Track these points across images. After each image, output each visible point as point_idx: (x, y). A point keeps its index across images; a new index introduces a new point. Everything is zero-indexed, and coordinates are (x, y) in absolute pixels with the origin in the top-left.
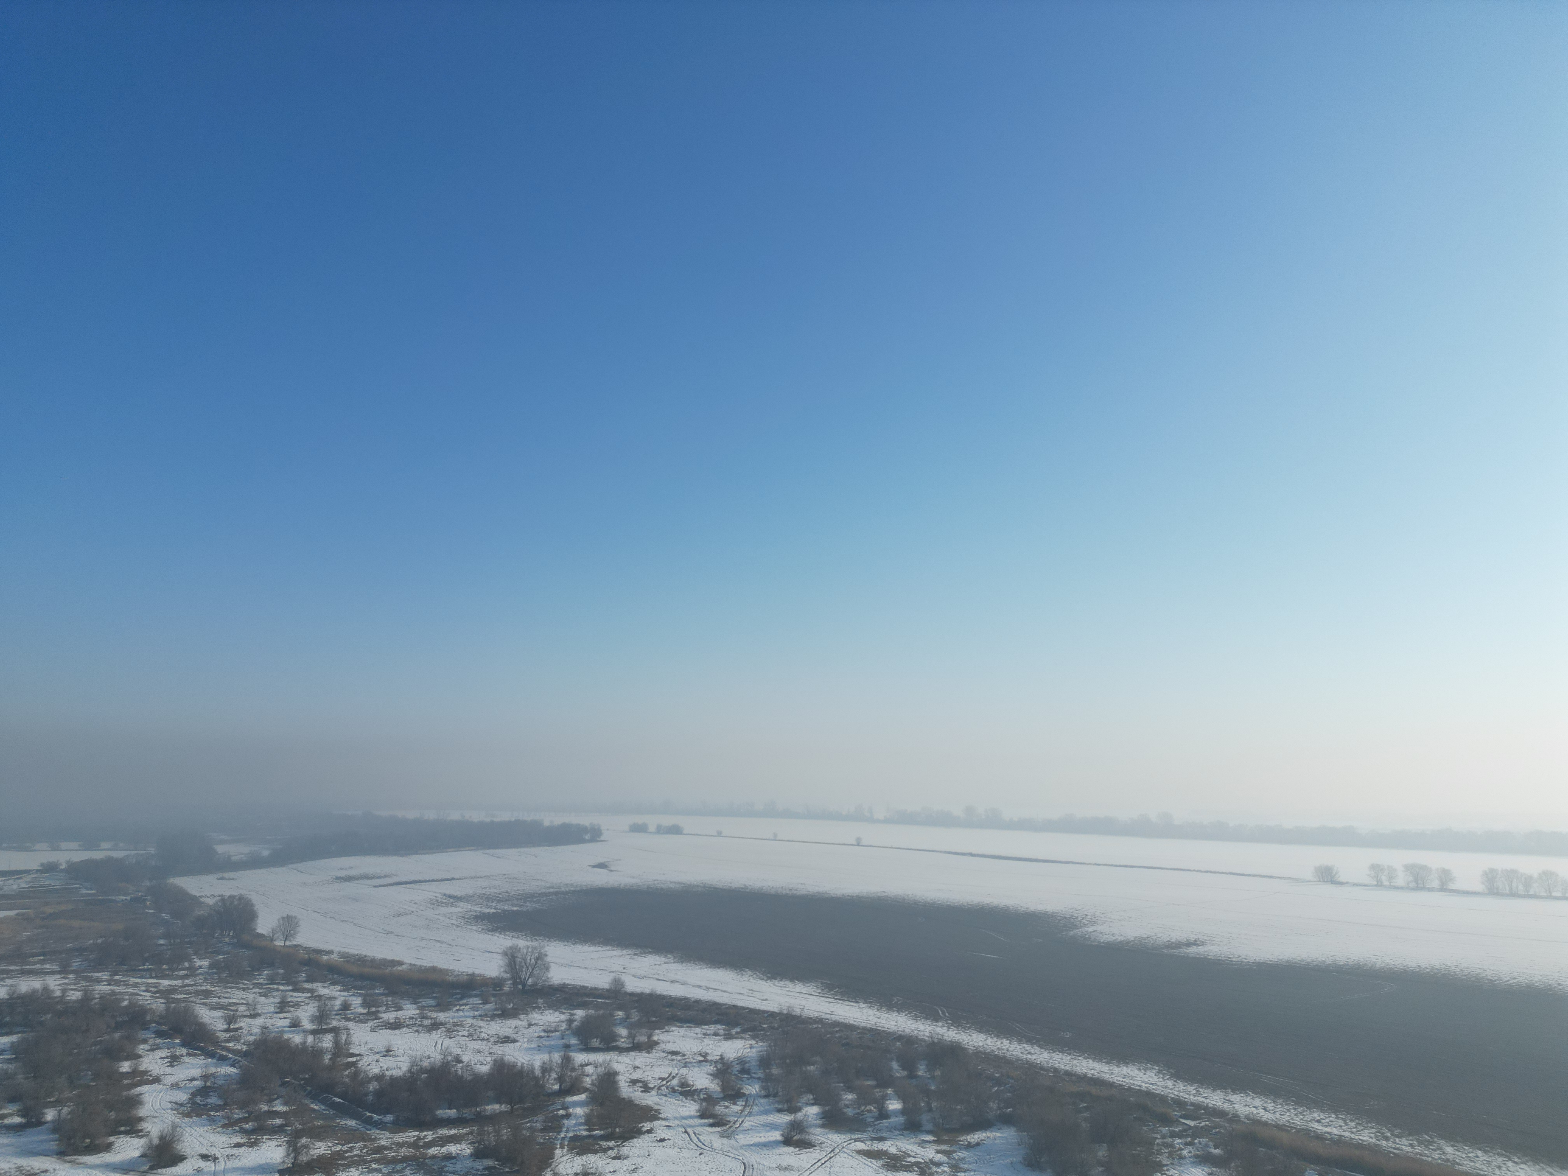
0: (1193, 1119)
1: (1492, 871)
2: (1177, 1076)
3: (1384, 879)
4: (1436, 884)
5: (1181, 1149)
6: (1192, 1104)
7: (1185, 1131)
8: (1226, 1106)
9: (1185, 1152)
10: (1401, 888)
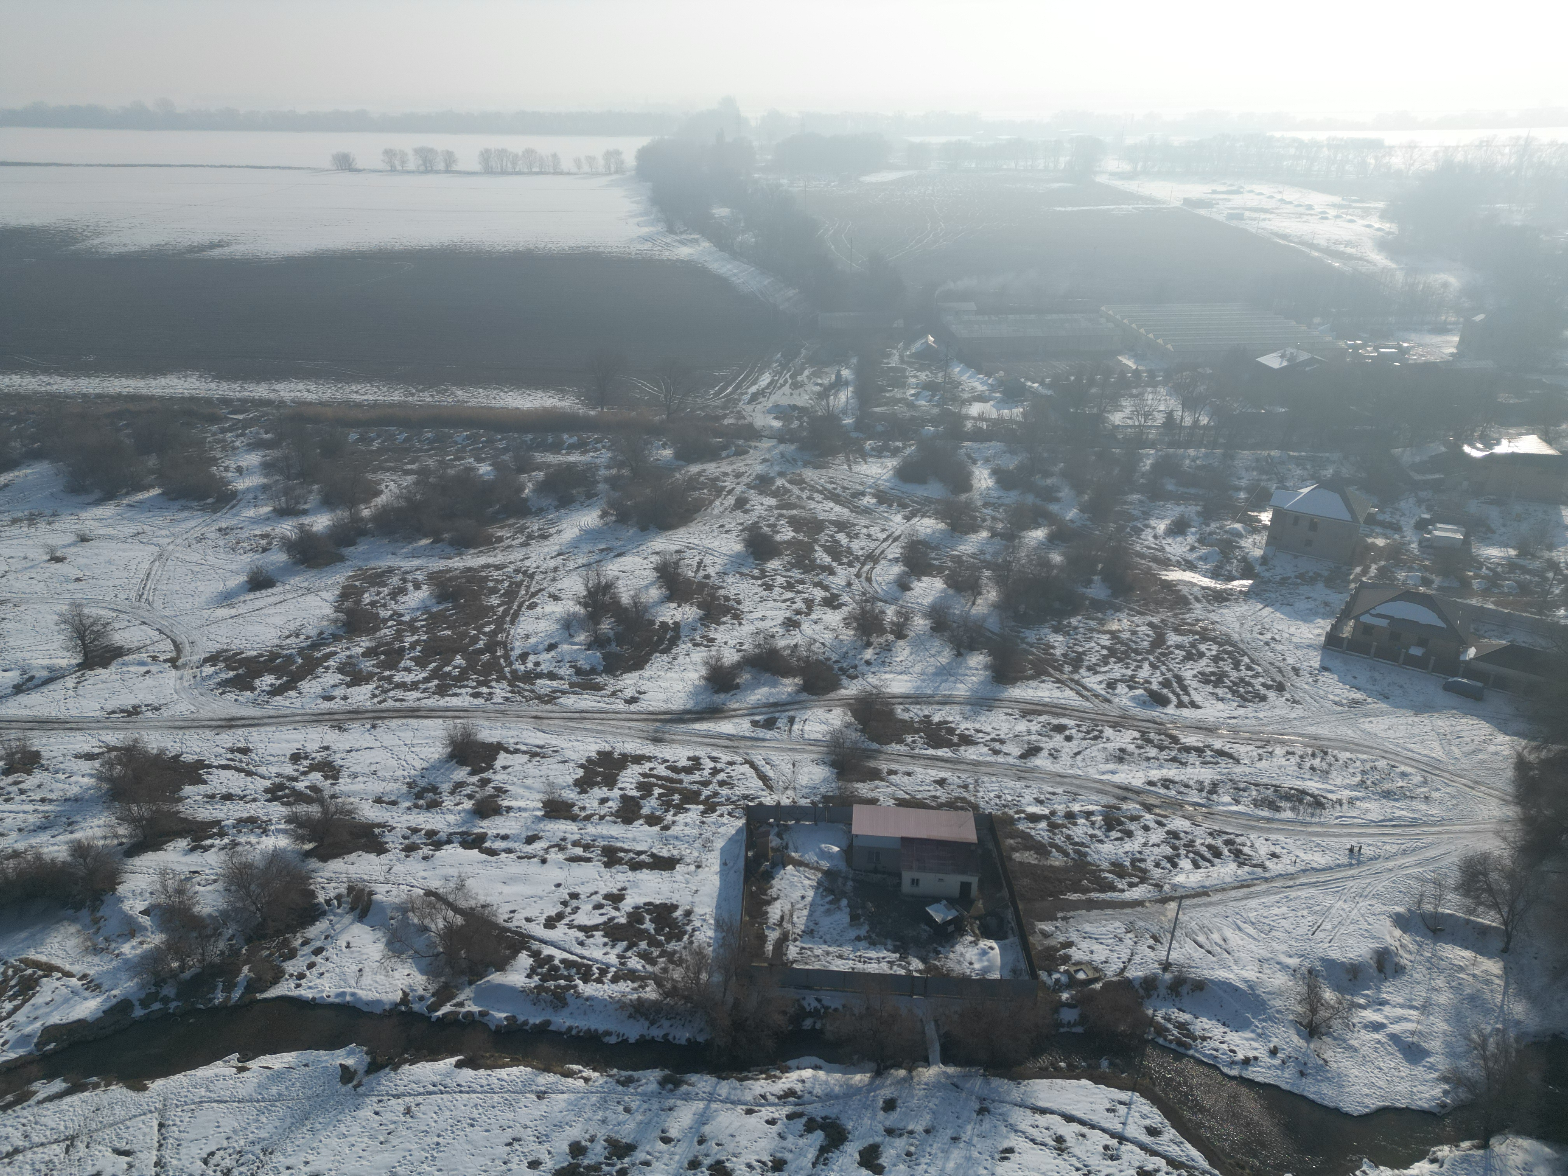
0: (241, 413)
1: (487, 151)
2: (220, 377)
3: (397, 163)
4: (441, 166)
5: (233, 442)
6: (239, 400)
7: (234, 425)
8: (272, 395)
9: (238, 444)
10: (413, 172)
